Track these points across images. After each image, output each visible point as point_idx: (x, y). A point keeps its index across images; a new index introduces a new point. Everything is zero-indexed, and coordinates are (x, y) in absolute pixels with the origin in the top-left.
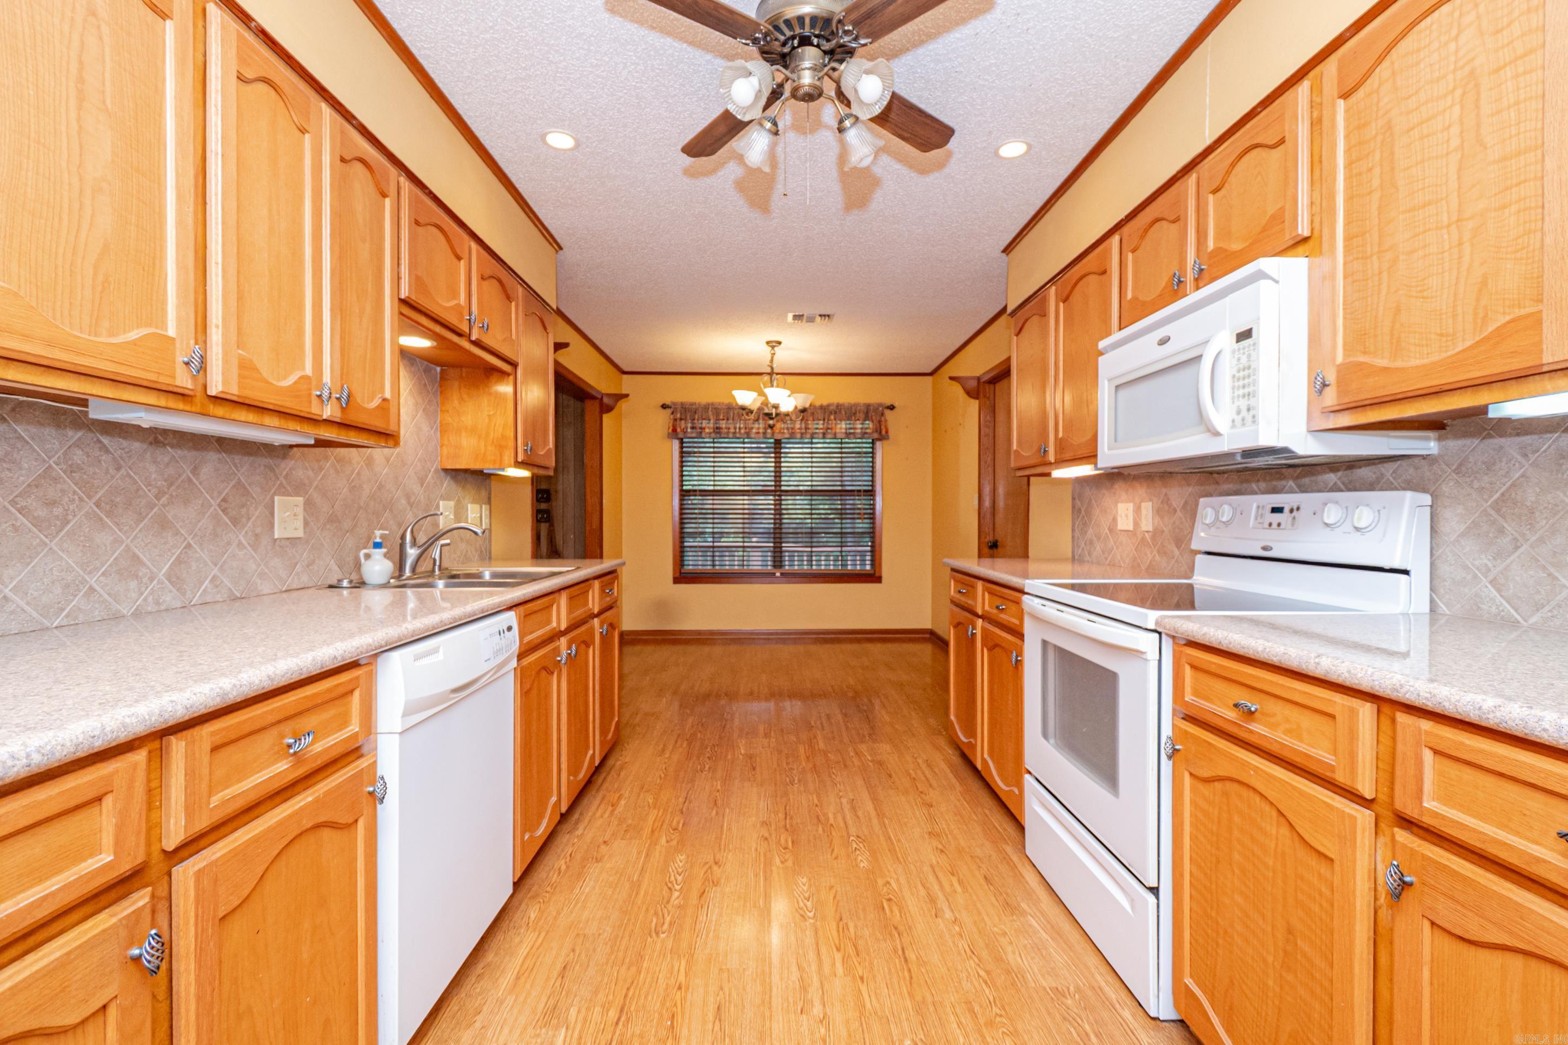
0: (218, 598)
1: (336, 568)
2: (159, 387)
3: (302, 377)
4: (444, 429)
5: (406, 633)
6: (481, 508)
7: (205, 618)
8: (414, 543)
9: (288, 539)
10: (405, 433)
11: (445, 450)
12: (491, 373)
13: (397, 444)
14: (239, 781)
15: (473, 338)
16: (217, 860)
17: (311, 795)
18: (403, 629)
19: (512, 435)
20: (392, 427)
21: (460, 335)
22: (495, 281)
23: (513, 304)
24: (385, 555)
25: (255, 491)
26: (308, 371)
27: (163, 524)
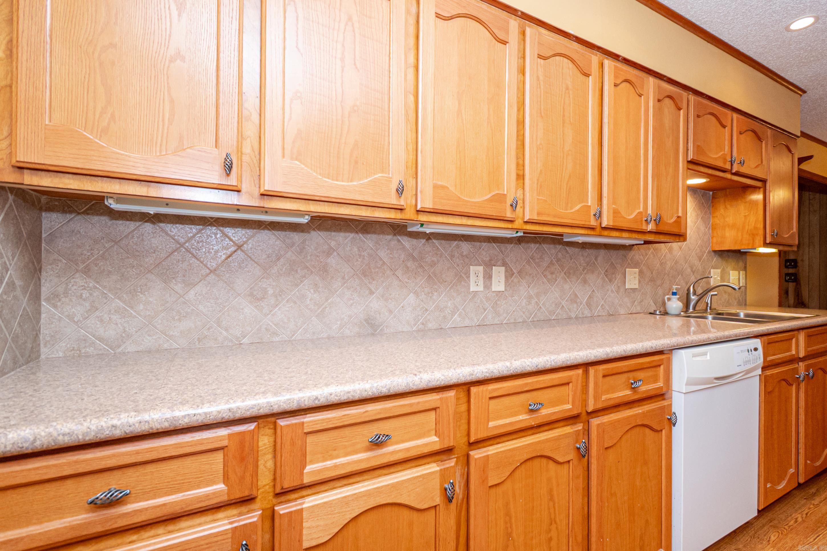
0: (604, 314)
1: (653, 304)
2: (585, 226)
3: (639, 213)
4: (714, 228)
5: (688, 341)
6: (739, 273)
7: (599, 322)
8: (695, 294)
9: (631, 289)
10: (689, 233)
11: (715, 240)
12: (746, 189)
13: (685, 240)
14: (613, 393)
15: (734, 171)
16: (605, 423)
17: (642, 409)
18: (686, 339)
19: (762, 226)
20: (683, 231)
21: (724, 171)
22: (750, 132)
23: (764, 142)
24: (678, 299)
25: (618, 266)
26: (641, 210)
27: (585, 281)
